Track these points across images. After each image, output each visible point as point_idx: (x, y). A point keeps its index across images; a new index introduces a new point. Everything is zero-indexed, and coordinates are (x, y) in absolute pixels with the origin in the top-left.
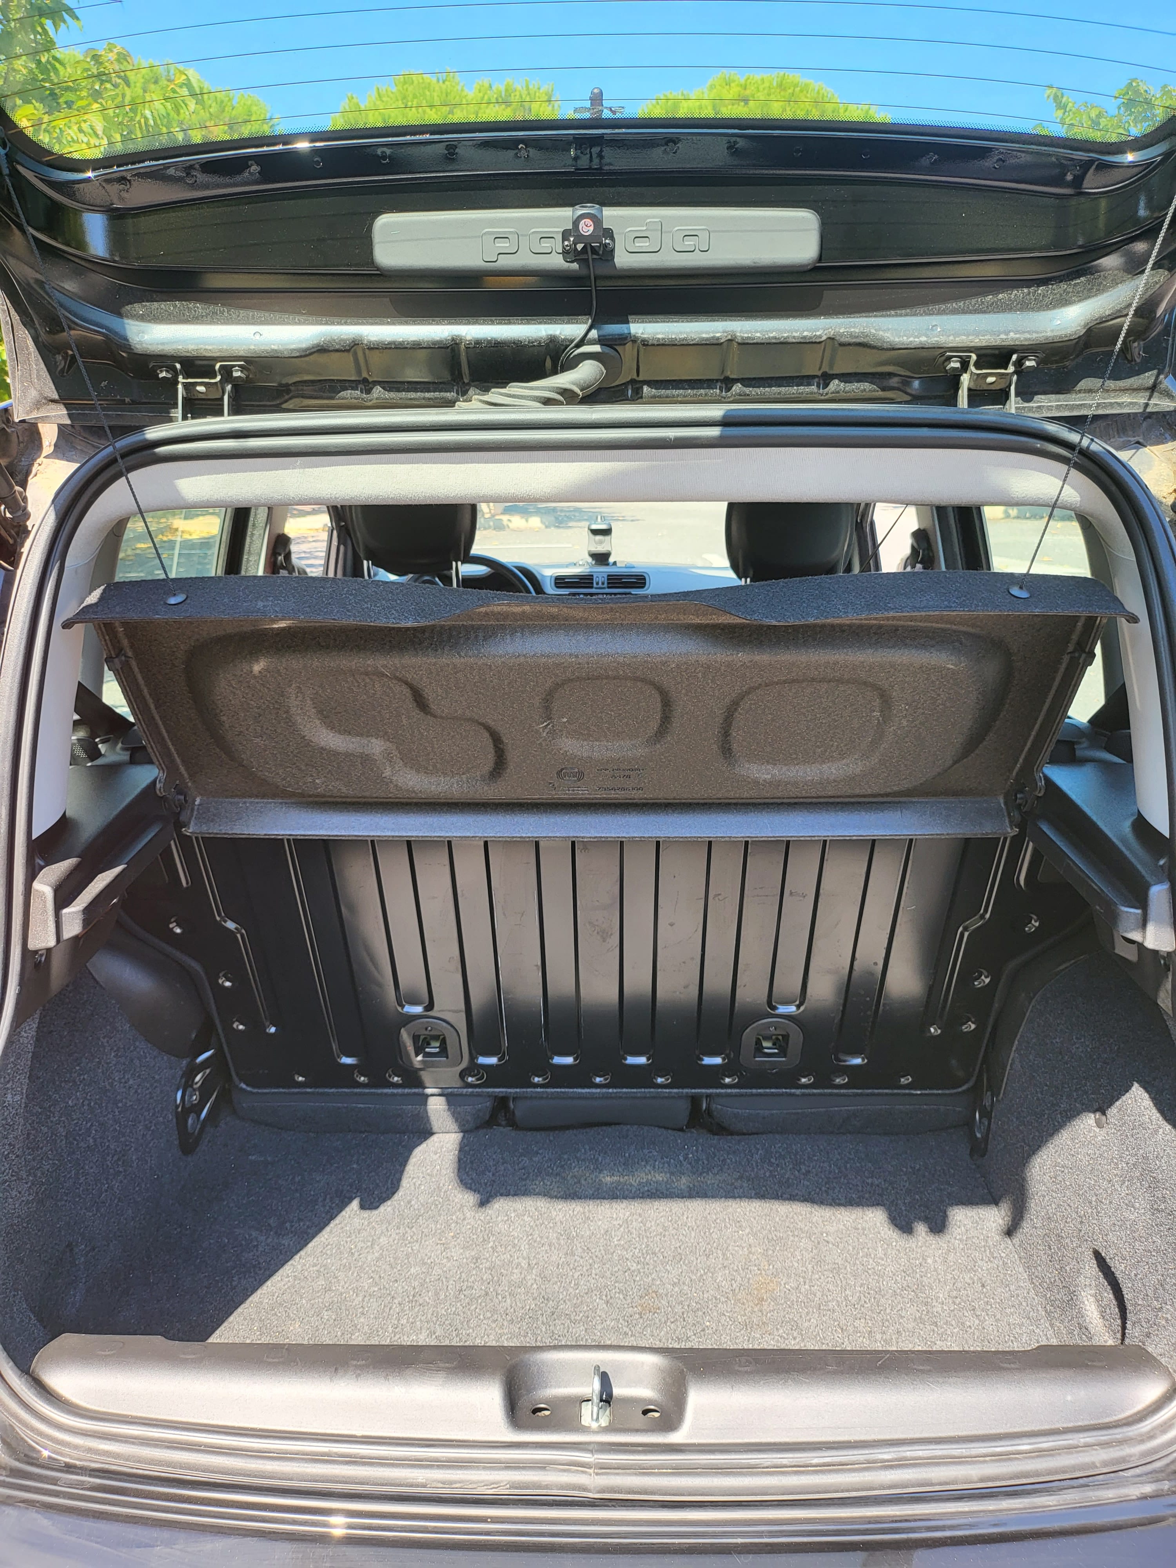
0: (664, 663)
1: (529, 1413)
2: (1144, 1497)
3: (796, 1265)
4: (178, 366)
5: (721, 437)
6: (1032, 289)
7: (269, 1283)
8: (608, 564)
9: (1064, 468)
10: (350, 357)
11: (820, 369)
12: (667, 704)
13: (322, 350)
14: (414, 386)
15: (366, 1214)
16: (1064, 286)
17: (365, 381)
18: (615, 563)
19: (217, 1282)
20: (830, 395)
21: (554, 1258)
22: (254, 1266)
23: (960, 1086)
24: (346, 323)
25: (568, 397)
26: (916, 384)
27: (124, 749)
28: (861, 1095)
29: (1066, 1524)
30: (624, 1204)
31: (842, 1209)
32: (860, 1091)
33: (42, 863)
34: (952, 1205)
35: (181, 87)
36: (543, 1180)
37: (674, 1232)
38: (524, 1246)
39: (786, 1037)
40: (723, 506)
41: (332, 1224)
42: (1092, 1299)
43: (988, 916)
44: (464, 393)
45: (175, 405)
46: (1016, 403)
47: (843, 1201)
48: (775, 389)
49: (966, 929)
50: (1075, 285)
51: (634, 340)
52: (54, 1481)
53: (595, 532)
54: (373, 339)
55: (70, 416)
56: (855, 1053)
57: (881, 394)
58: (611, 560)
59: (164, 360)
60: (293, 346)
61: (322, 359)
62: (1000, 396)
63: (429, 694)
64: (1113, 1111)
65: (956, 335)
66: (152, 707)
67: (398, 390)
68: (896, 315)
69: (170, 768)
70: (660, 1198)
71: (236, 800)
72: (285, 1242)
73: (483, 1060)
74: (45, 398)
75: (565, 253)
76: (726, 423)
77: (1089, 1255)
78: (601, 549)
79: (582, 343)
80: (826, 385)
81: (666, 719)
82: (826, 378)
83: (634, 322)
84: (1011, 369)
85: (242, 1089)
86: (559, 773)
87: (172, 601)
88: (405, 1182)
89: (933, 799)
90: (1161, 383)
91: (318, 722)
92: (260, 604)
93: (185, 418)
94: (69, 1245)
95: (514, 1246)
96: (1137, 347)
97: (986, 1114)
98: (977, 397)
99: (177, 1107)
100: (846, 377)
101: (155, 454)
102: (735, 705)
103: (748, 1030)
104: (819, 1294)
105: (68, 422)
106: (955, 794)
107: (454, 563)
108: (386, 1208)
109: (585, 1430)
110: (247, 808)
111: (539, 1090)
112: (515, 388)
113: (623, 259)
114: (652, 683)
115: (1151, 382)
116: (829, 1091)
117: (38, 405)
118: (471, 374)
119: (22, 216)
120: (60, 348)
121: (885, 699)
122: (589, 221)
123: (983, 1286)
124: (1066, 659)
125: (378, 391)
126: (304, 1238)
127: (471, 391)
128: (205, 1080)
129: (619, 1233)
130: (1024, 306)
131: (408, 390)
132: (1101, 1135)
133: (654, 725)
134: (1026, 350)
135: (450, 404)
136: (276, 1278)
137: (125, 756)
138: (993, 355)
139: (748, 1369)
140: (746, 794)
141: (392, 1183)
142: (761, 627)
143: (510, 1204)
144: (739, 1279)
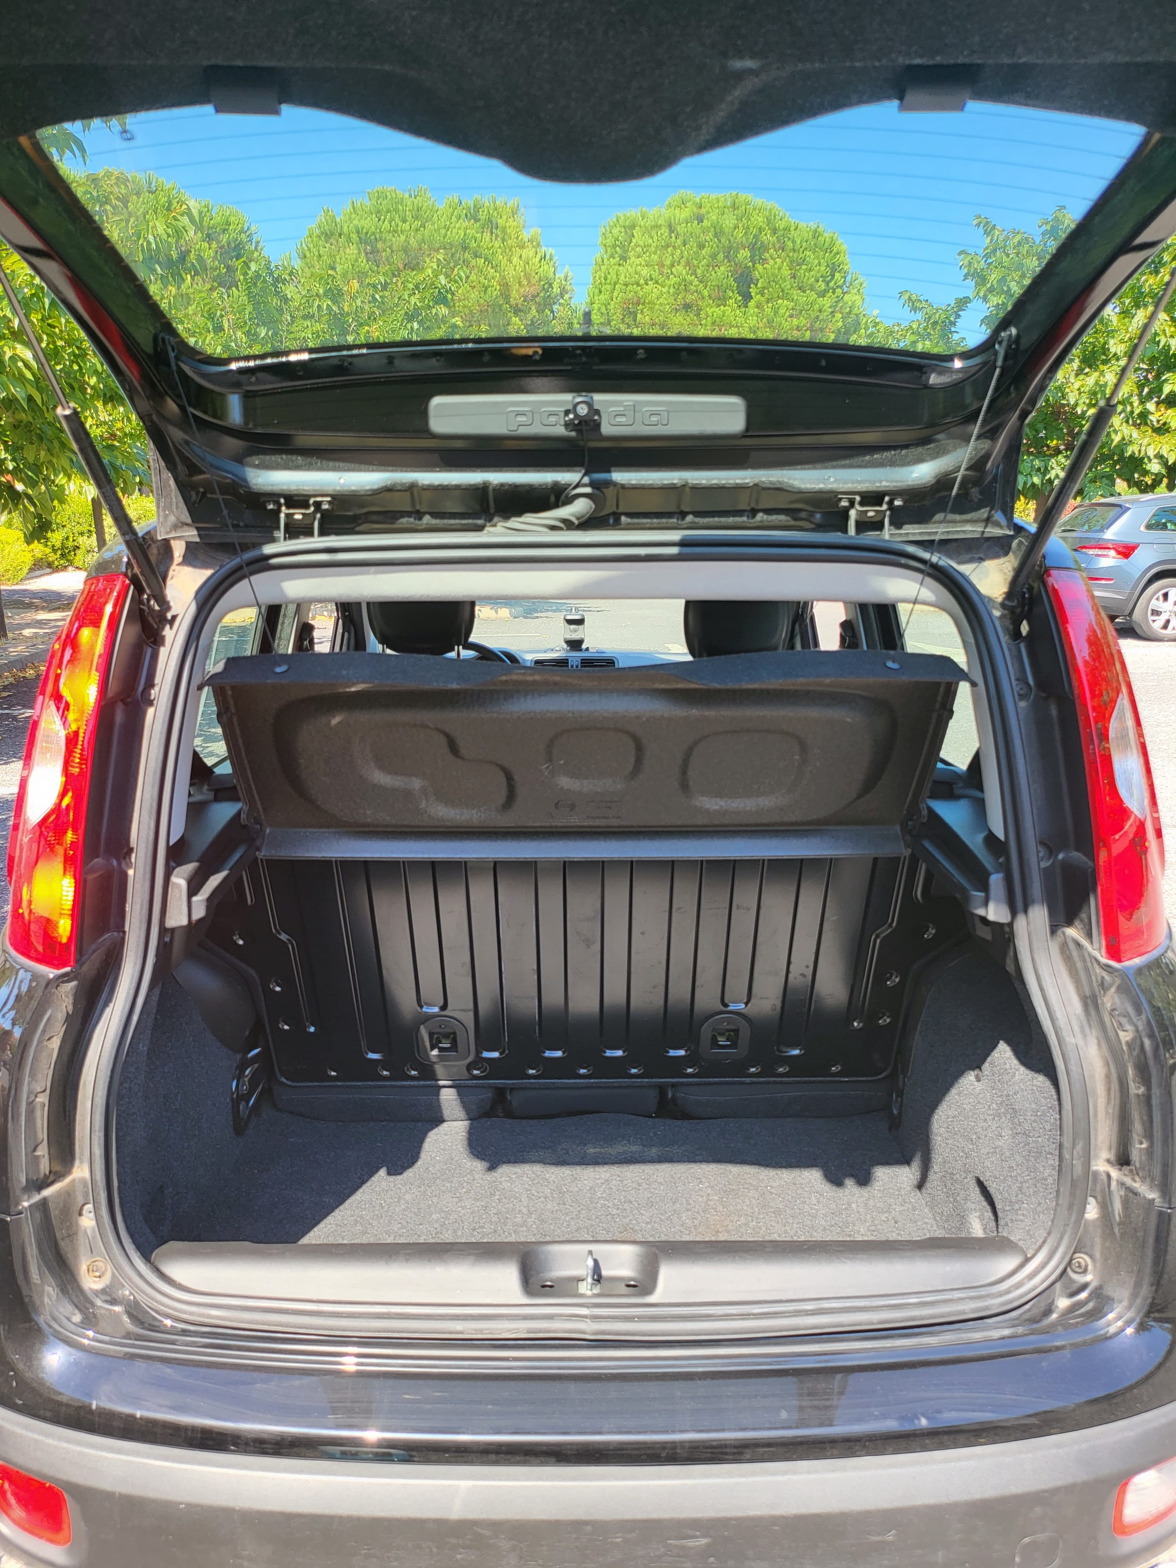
0: (638, 717)
1: (539, 1287)
2: (1003, 1338)
3: (745, 1208)
4: (282, 501)
5: (679, 554)
6: (898, 451)
7: (315, 1229)
8: (581, 650)
9: (920, 576)
10: (408, 494)
11: (749, 505)
12: (639, 748)
13: (388, 489)
14: (453, 515)
15: (392, 1178)
16: (920, 449)
17: (418, 512)
18: (587, 649)
19: (272, 1229)
20: (757, 524)
21: (549, 1206)
22: (302, 1217)
23: (880, 1074)
24: (406, 471)
25: (568, 525)
26: (818, 516)
27: (209, 790)
28: (799, 1082)
29: (945, 1356)
30: (606, 1168)
31: (784, 1170)
32: (798, 1079)
33: (174, 865)
34: (873, 1165)
35: (182, 215)
36: (537, 1151)
37: (646, 1186)
38: (524, 1199)
39: (736, 1031)
40: (682, 602)
41: (364, 1187)
42: (977, 1221)
43: (894, 924)
44: (490, 520)
45: (278, 528)
46: (889, 530)
47: (784, 1164)
48: (716, 519)
49: (877, 937)
50: (928, 449)
51: (615, 484)
52: (173, 1343)
53: (570, 622)
54: (426, 482)
55: (199, 535)
56: (794, 1046)
57: (793, 523)
58: (584, 646)
59: (274, 496)
60: (368, 488)
61: (387, 495)
62: (878, 526)
63: (461, 743)
64: (986, 1066)
65: (845, 483)
66: (243, 754)
67: (442, 518)
68: (802, 469)
69: (252, 803)
70: (634, 1163)
71: (299, 830)
72: (326, 1200)
73: (486, 1055)
74: (182, 523)
75: (567, 425)
76: (682, 544)
77: (973, 1183)
78: (575, 636)
79: (577, 486)
80: (754, 516)
81: (639, 761)
82: (754, 512)
83: (615, 471)
84: (885, 507)
85: (283, 1083)
86: (556, 805)
87: (279, 670)
88: (423, 1155)
89: (845, 828)
90: (993, 516)
91: (372, 764)
92: (344, 672)
93: (285, 539)
94: (161, 1187)
95: (516, 1198)
96: (975, 492)
97: (900, 1094)
98: (863, 526)
99: (233, 1093)
100: (768, 511)
101: (269, 564)
102: (691, 749)
103: (705, 1025)
104: (764, 1229)
105: (198, 540)
106: (863, 823)
107: (456, 647)
108: (409, 1173)
109: (582, 1296)
110: (307, 837)
111: (532, 1081)
112: (529, 518)
113: (606, 429)
114: (628, 733)
115: (986, 515)
116: (773, 1079)
117: (175, 527)
118: (495, 508)
119: (185, 399)
120: (194, 487)
121: (803, 747)
122: (584, 406)
123: (896, 1222)
124: (935, 716)
125: (427, 519)
126: (341, 1199)
127: (496, 519)
128: (254, 1074)
129: (602, 1189)
130: (892, 464)
131: (450, 518)
132: (978, 1086)
133: (630, 767)
134: (894, 494)
135: (480, 528)
136: (322, 1225)
137: (210, 796)
138: (873, 497)
139: (706, 1250)
140: (700, 821)
141: (412, 1156)
142: (708, 691)
143: (511, 1168)
144: (699, 1217)
